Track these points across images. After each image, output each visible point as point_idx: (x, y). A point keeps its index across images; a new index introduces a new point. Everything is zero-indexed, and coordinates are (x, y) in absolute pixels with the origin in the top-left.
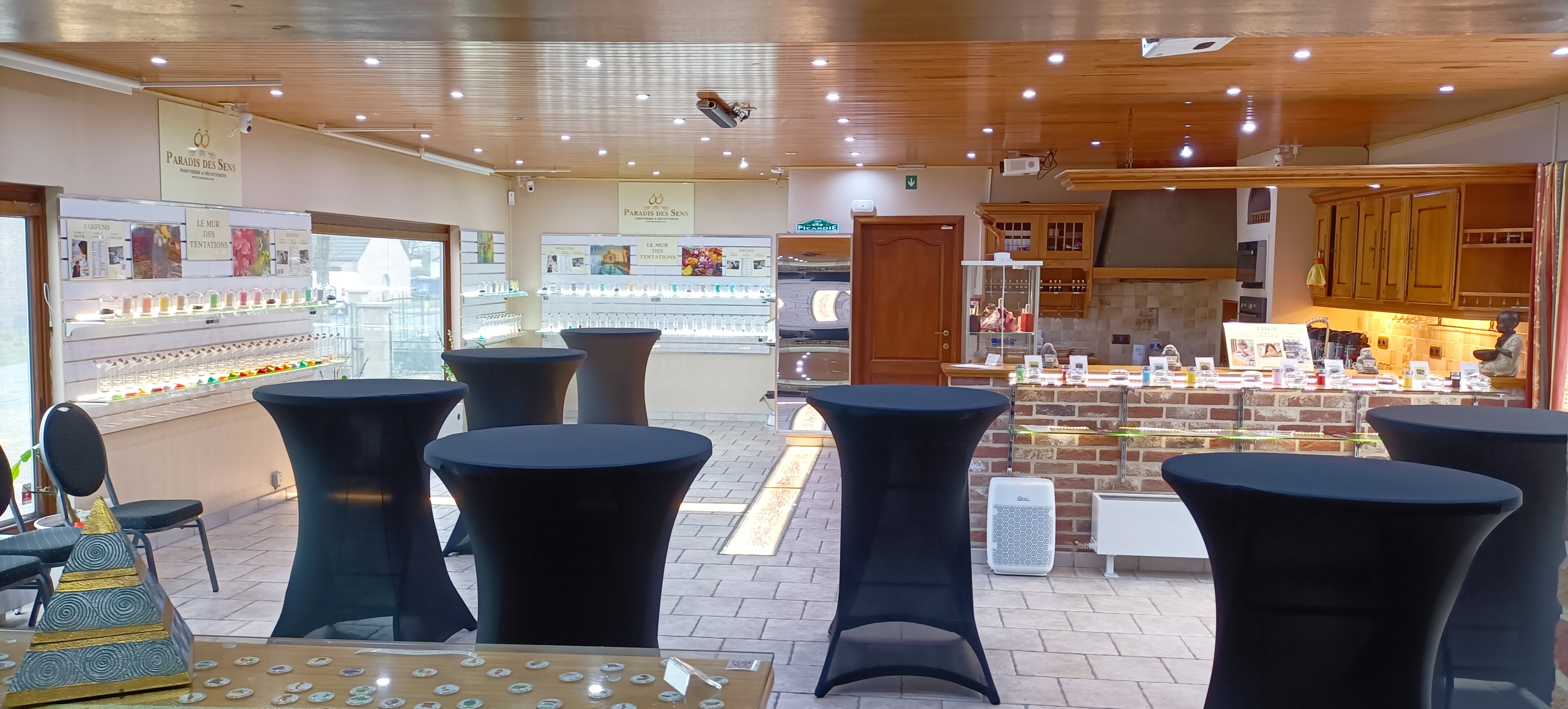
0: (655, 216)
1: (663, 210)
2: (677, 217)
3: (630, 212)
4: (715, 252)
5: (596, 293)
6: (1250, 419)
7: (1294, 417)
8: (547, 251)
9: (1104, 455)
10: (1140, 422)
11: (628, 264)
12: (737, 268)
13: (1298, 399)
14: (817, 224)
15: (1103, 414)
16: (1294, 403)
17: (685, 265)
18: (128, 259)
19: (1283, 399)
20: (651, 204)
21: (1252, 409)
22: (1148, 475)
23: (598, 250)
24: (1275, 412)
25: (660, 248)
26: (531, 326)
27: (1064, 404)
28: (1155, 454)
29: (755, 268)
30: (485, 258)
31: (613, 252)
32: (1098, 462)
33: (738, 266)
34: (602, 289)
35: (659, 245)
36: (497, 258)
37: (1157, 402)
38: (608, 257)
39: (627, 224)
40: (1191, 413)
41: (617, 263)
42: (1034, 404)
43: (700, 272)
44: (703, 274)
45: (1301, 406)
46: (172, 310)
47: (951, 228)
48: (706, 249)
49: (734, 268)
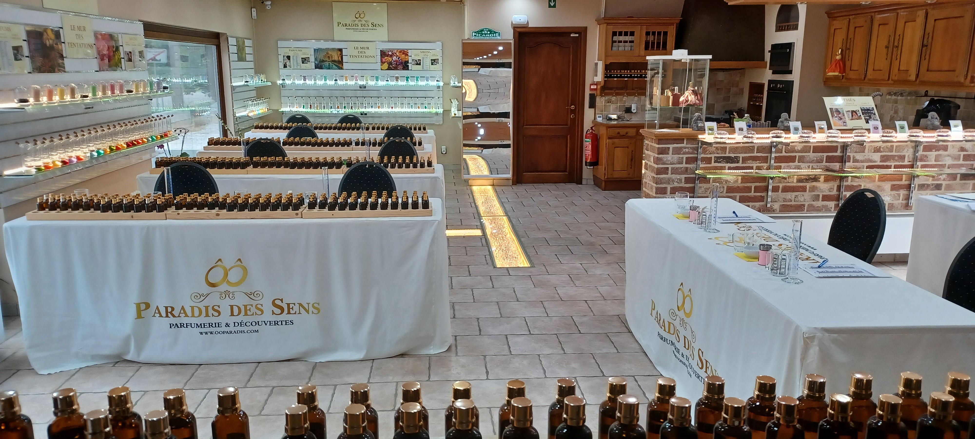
0: (360, 27)
1: (365, 23)
2: (375, 28)
3: (341, 24)
4: (403, 54)
5: (320, 83)
6: (850, 162)
7: (876, 160)
8: (282, 52)
9: (757, 189)
10: (781, 166)
11: (341, 62)
12: (420, 64)
13: (880, 147)
14: (486, 32)
15: (758, 162)
16: (877, 150)
17: (382, 63)
18: (27, 57)
19: (871, 148)
20: (357, 18)
21: (851, 155)
22: (784, 201)
23: (320, 52)
24: (865, 157)
25: (364, 50)
26: (275, 107)
27: (732, 155)
28: (789, 187)
29: (432, 64)
30: (241, 59)
31: (330, 53)
32: (752, 194)
33: (420, 63)
34: (325, 80)
35: (363, 48)
36: (249, 58)
37: (793, 152)
38: (327, 57)
39: (340, 33)
40: (814, 159)
41: (334, 61)
42: (713, 156)
43: (394, 67)
44: (396, 68)
45: (881, 152)
46: (68, 98)
47: (577, 35)
48: (397, 51)
49: (417, 64)
